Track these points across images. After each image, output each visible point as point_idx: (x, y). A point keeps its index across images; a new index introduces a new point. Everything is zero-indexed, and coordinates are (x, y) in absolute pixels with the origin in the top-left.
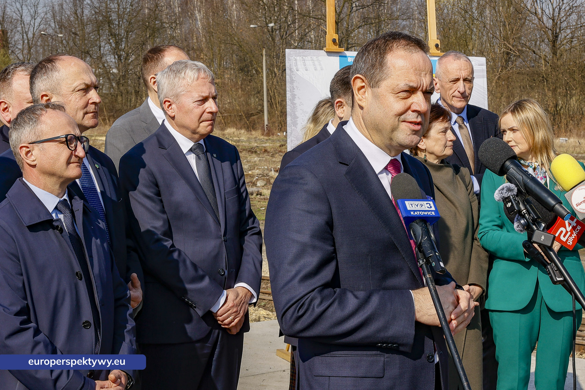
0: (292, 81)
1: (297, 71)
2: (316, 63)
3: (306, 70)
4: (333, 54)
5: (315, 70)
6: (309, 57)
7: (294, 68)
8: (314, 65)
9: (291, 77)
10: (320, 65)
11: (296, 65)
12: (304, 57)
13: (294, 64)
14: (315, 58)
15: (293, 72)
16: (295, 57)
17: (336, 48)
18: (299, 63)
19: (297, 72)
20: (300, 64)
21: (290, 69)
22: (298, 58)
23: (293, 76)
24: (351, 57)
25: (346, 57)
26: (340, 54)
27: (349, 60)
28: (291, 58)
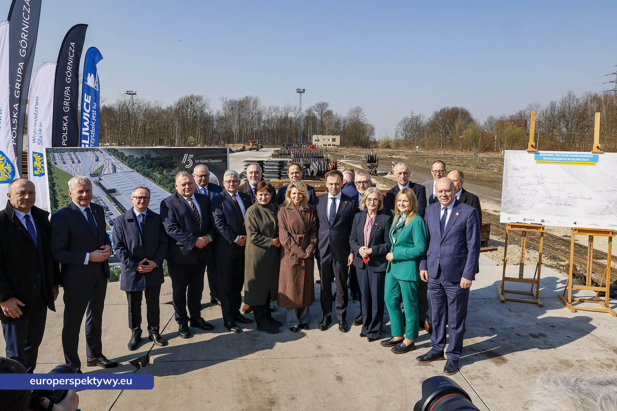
0: (507, 165)
1: (510, 161)
2: (522, 156)
3: (515, 160)
4: (530, 152)
5: (520, 159)
6: (517, 154)
8: (520, 157)
9: (506, 164)
10: (524, 157)
11: (510, 158)
12: (514, 154)
14: (521, 154)
17: (533, 149)
20: (512, 157)
21: (506, 160)
22: (511, 154)
24: (542, 153)
25: (539, 153)
26: (536, 152)
27: (541, 155)
28: (507, 154)
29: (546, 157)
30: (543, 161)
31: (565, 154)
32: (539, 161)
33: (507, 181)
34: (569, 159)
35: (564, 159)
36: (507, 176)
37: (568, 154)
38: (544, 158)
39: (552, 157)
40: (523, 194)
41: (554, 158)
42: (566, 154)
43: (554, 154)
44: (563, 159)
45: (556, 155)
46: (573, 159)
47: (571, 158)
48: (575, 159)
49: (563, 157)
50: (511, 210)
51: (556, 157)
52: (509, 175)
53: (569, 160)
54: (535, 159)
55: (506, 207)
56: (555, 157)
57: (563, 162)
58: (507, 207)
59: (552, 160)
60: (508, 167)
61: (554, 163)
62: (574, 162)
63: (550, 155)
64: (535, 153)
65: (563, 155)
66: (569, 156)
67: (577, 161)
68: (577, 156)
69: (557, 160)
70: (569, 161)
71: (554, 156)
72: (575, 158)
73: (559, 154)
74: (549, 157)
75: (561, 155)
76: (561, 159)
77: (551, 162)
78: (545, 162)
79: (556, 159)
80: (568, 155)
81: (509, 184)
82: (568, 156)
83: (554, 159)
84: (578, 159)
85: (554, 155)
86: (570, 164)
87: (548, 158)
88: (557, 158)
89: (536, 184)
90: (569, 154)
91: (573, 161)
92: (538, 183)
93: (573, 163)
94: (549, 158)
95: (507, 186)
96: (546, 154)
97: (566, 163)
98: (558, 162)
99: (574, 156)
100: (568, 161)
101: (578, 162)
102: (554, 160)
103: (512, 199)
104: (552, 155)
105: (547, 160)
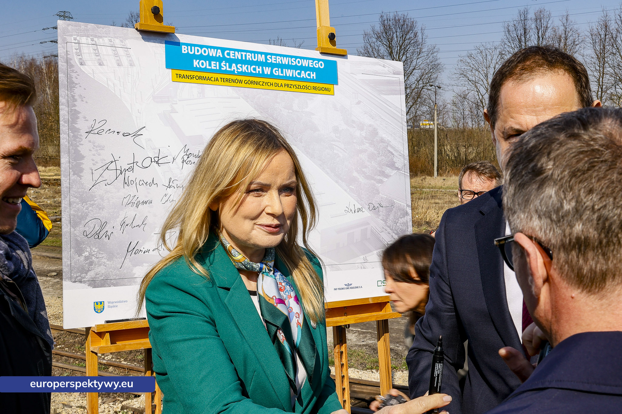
0: (71, 85)
1: (81, 64)
2: (121, 51)
3: (100, 65)
4: (151, 36)
5: (118, 65)
6: (106, 40)
7: (76, 60)
8: (116, 55)
10: (128, 55)
11: (79, 54)
12: (96, 39)
13: (74, 51)
14: (117, 42)
15: (72, 66)
16: (78, 38)
17: (159, 27)
18: (85, 50)
19: (81, 67)
20: (87, 51)
21: (67, 61)
22: (83, 40)
23: (74, 75)
24: (187, 45)
25: (178, 44)
26: (168, 39)
27: (184, 50)
28: (69, 39)
29: (200, 57)
30: (192, 73)
31: (255, 52)
32: (182, 73)
33: (77, 152)
34: (267, 71)
35: (255, 69)
36: (74, 130)
37: (261, 53)
38: (195, 63)
39: (219, 60)
40: (141, 199)
41: (223, 63)
42: (258, 53)
43: (223, 50)
44: (251, 69)
45: (229, 54)
46: (277, 72)
47: (272, 66)
48: (282, 72)
49: (251, 63)
50: (101, 270)
51: (231, 62)
52: (82, 126)
53: (266, 73)
54: (169, 65)
55: (82, 258)
56: (227, 60)
57: (252, 79)
58: (87, 258)
59: (219, 71)
60: (77, 91)
61: (227, 83)
62: (280, 82)
63: (212, 53)
64: (167, 43)
65: (249, 57)
66: (266, 59)
67: (286, 78)
68: (285, 61)
69: (232, 73)
70: (267, 76)
71: (224, 58)
72: (282, 66)
73: (238, 51)
74: (209, 59)
75: (244, 54)
76: (244, 68)
77: (219, 76)
78: (200, 78)
79: (230, 67)
80: (263, 56)
81: (87, 164)
82: (262, 58)
83: (225, 66)
84: (289, 73)
85: (223, 54)
86: (271, 87)
87: (206, 64)
88: (234, 65)
89: (179, 160)
90: (266, 54)
91: (278, 78)
92: (185, 158)
93: (278, 85)
94: (210, 65)
95: (78, 170)
96: (201, 47)
97: (257, 83)
98: (239, 78)
99: (279, 60)
100: (263, 76)
101: (289, 82)
102: (226, 72)
103: (103, 225)
104: (219, 53)
105: (205, 70)
